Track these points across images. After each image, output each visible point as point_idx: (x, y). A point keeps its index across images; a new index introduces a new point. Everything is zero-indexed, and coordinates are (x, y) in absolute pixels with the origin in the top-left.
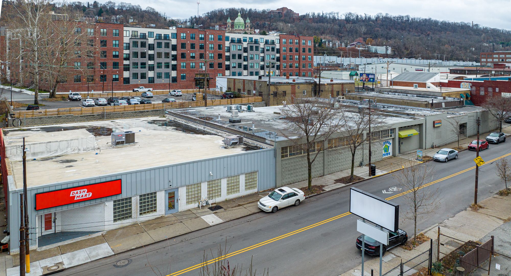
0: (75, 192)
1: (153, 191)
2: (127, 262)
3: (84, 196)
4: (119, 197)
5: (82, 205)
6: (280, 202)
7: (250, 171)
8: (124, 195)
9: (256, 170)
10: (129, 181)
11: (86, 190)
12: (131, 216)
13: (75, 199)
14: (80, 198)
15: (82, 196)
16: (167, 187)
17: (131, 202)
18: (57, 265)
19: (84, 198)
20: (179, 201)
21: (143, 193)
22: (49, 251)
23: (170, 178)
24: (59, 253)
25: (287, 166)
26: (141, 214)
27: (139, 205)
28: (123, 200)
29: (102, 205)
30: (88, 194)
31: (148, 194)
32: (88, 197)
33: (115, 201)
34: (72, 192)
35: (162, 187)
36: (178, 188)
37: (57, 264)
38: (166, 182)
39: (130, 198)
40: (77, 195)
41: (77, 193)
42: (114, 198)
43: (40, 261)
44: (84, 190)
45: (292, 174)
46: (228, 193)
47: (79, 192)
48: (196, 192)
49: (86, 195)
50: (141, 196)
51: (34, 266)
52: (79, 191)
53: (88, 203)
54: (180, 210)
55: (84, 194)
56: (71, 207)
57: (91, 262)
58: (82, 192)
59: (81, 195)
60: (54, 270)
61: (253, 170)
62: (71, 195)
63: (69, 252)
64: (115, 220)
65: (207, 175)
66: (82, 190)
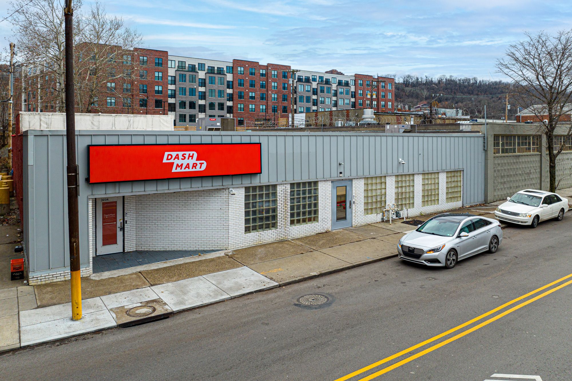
0: (174, 154)
1: (312, 178)
2: (323, 299)
3: (191, 166)
4: (256, 182)
5: (186, 186)
8: (263, 179)
10: (272, 149)
11: (196, 155)
12: (274, 225)
13: (174, 170)
14: (183, 170)
15: (188, 166)
16: (335, 174)
17: (275, 194)
19: (191, 170)
21: (296, 179)
22: (120, 279)
24: (144, 283)
26: (292, 222)
27: (289, 204)
28: (261, 188)
29: (224, 195)
30: (198, 162)
31: (304, 184)
32: (198, 169)
33: (247, 189)
34: (166, 154)
38: (334, 164)
39: (275, 186)
40: (176, 162)
41: (177, 157)
42: (247, 182)
44: (191, 153)
47: (181, 157)
49: (195, 165)
50: (292, 185)
51: (90, 307)
52: (180, 154)
53: (197, 186)
55: (191, 162)
56: (163, 187)
57: (232, 299)
58: (187, 156)
59: (185, 162)
62: (165, 161)
63: (169, 281)
64: (247, 230)
66: (187, 153)
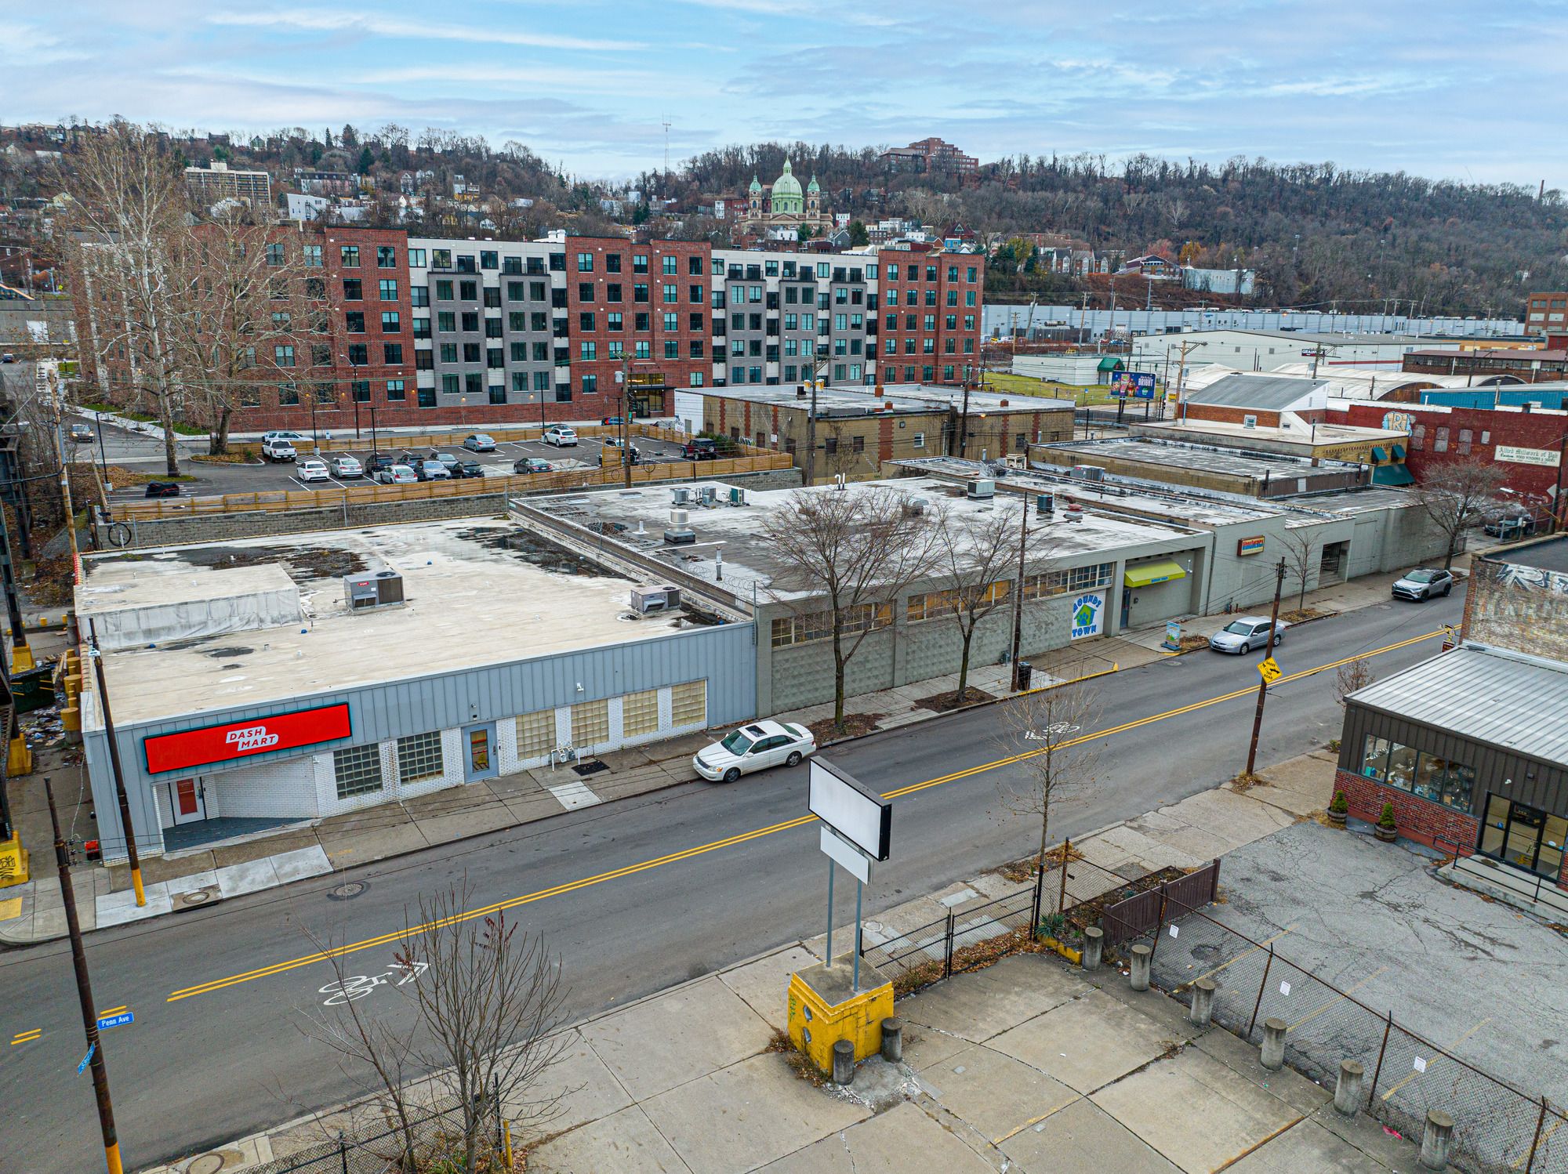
0: (238, 733)
1: (431, 729)
2: (358, 889)
3: (259, 742)
4: (347, 744)
5: (257, 761)
6: (745, 759)
7: (684, 678)
8: (358, 739)
9: (702, 675)
10: (367, 705)
11: (264, 729)
12: (380, 786)
13: (240, 749)
14: (251, 747)
15: (256, 742)
16: (465, 719)
17: (376, 754)
18: (204, 891)
19: (260, 745)
20: (499, 752)
21: (407, 734)
22: (190, 860)
23: (473, 699)
24: (211, 866)
25: (787, 666)
26: (403, 781)
27: (397, 762)
28: (356, 749)
29: (308, 762)
30: (268, 737)
31: (419, 737)
32: (268, 743)
33: (336, 754)
34: (229, 734)
35: (453, 720)
36: (494, 722)
37: (205, 888)
38: (464, 707)
39: (376, 746)
40: (241, 740)
41: (242, 735)
42: (336, 746)
43: (169, 882)
44: (258, 729)
45: (801, 684)
46: (628, 732)
47: (246, 734)
48: (544, 731)
49: (264, 740)
50: (400, 741)
51: (154, 893)
52: (246, 731)
53: (270, 757)
54: (502, 772)
55: (259, 738)
56: (231, 765)
57: (281, 886)
58: (253, 733)
59: (252, 739)
60: (199, 901)
61: (693, 677)
62: (228, 741)
63: (234, 863)
64: (341, 795)
65: (570, 690)
66: (254, 730)
